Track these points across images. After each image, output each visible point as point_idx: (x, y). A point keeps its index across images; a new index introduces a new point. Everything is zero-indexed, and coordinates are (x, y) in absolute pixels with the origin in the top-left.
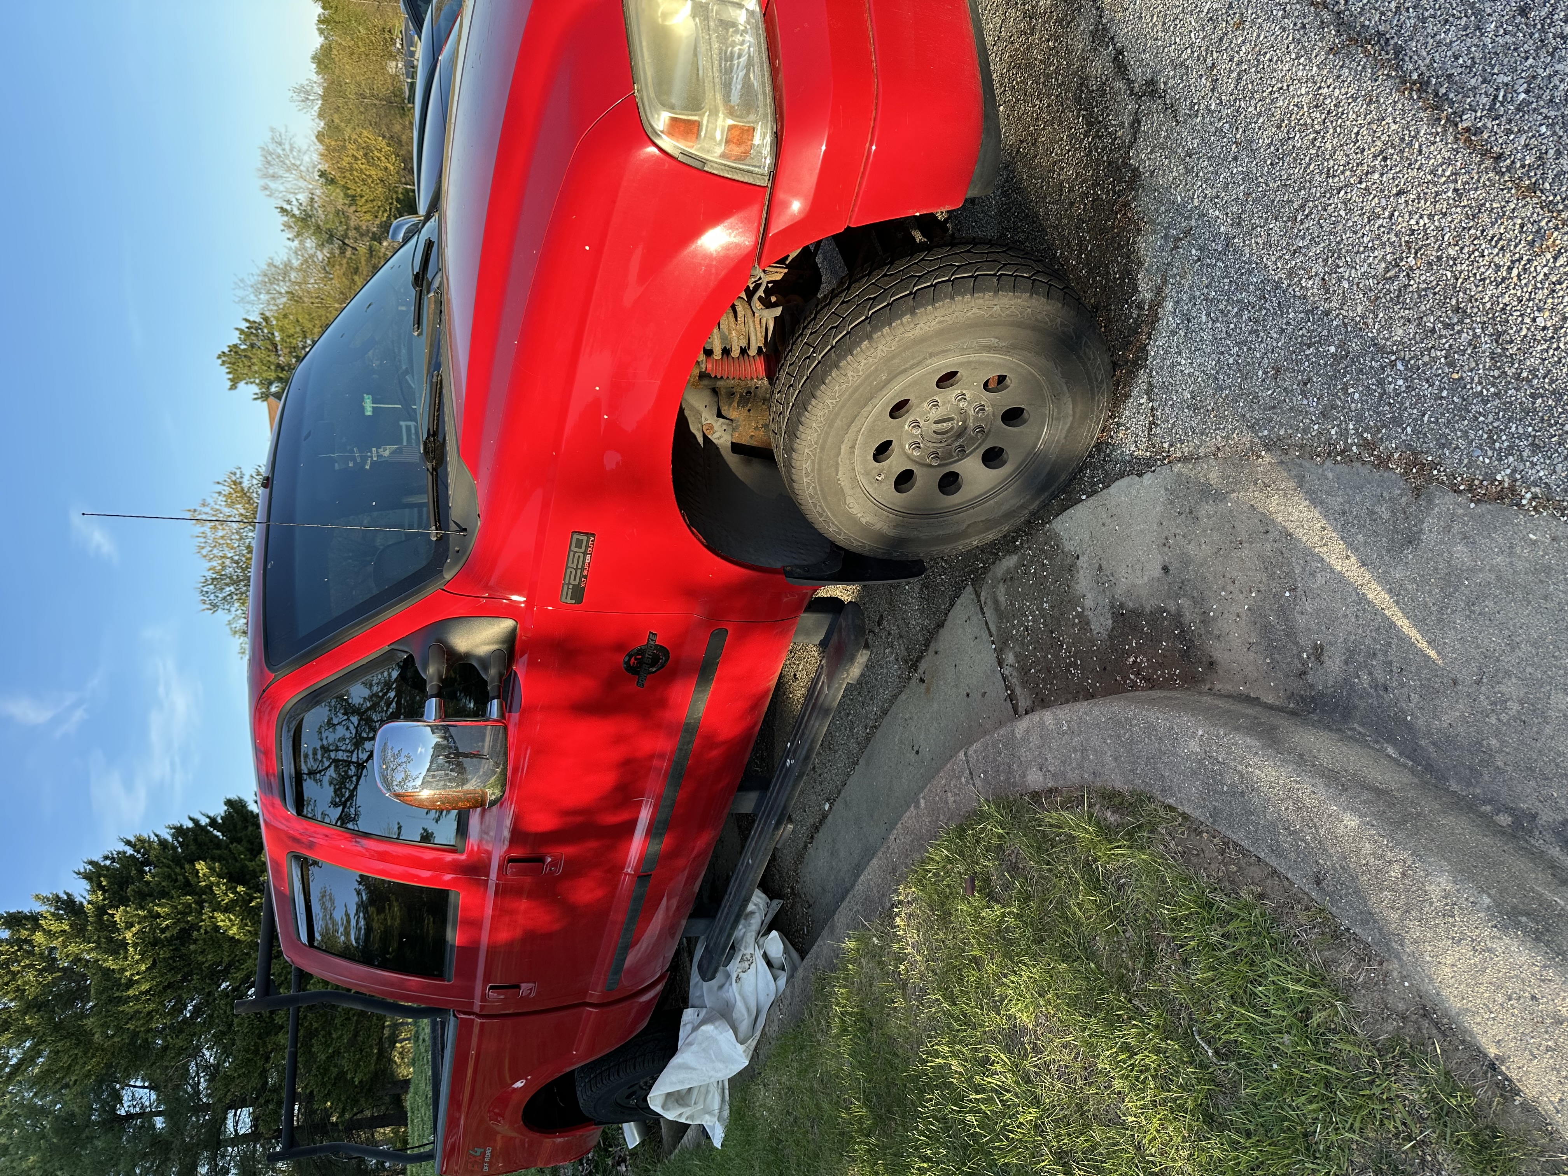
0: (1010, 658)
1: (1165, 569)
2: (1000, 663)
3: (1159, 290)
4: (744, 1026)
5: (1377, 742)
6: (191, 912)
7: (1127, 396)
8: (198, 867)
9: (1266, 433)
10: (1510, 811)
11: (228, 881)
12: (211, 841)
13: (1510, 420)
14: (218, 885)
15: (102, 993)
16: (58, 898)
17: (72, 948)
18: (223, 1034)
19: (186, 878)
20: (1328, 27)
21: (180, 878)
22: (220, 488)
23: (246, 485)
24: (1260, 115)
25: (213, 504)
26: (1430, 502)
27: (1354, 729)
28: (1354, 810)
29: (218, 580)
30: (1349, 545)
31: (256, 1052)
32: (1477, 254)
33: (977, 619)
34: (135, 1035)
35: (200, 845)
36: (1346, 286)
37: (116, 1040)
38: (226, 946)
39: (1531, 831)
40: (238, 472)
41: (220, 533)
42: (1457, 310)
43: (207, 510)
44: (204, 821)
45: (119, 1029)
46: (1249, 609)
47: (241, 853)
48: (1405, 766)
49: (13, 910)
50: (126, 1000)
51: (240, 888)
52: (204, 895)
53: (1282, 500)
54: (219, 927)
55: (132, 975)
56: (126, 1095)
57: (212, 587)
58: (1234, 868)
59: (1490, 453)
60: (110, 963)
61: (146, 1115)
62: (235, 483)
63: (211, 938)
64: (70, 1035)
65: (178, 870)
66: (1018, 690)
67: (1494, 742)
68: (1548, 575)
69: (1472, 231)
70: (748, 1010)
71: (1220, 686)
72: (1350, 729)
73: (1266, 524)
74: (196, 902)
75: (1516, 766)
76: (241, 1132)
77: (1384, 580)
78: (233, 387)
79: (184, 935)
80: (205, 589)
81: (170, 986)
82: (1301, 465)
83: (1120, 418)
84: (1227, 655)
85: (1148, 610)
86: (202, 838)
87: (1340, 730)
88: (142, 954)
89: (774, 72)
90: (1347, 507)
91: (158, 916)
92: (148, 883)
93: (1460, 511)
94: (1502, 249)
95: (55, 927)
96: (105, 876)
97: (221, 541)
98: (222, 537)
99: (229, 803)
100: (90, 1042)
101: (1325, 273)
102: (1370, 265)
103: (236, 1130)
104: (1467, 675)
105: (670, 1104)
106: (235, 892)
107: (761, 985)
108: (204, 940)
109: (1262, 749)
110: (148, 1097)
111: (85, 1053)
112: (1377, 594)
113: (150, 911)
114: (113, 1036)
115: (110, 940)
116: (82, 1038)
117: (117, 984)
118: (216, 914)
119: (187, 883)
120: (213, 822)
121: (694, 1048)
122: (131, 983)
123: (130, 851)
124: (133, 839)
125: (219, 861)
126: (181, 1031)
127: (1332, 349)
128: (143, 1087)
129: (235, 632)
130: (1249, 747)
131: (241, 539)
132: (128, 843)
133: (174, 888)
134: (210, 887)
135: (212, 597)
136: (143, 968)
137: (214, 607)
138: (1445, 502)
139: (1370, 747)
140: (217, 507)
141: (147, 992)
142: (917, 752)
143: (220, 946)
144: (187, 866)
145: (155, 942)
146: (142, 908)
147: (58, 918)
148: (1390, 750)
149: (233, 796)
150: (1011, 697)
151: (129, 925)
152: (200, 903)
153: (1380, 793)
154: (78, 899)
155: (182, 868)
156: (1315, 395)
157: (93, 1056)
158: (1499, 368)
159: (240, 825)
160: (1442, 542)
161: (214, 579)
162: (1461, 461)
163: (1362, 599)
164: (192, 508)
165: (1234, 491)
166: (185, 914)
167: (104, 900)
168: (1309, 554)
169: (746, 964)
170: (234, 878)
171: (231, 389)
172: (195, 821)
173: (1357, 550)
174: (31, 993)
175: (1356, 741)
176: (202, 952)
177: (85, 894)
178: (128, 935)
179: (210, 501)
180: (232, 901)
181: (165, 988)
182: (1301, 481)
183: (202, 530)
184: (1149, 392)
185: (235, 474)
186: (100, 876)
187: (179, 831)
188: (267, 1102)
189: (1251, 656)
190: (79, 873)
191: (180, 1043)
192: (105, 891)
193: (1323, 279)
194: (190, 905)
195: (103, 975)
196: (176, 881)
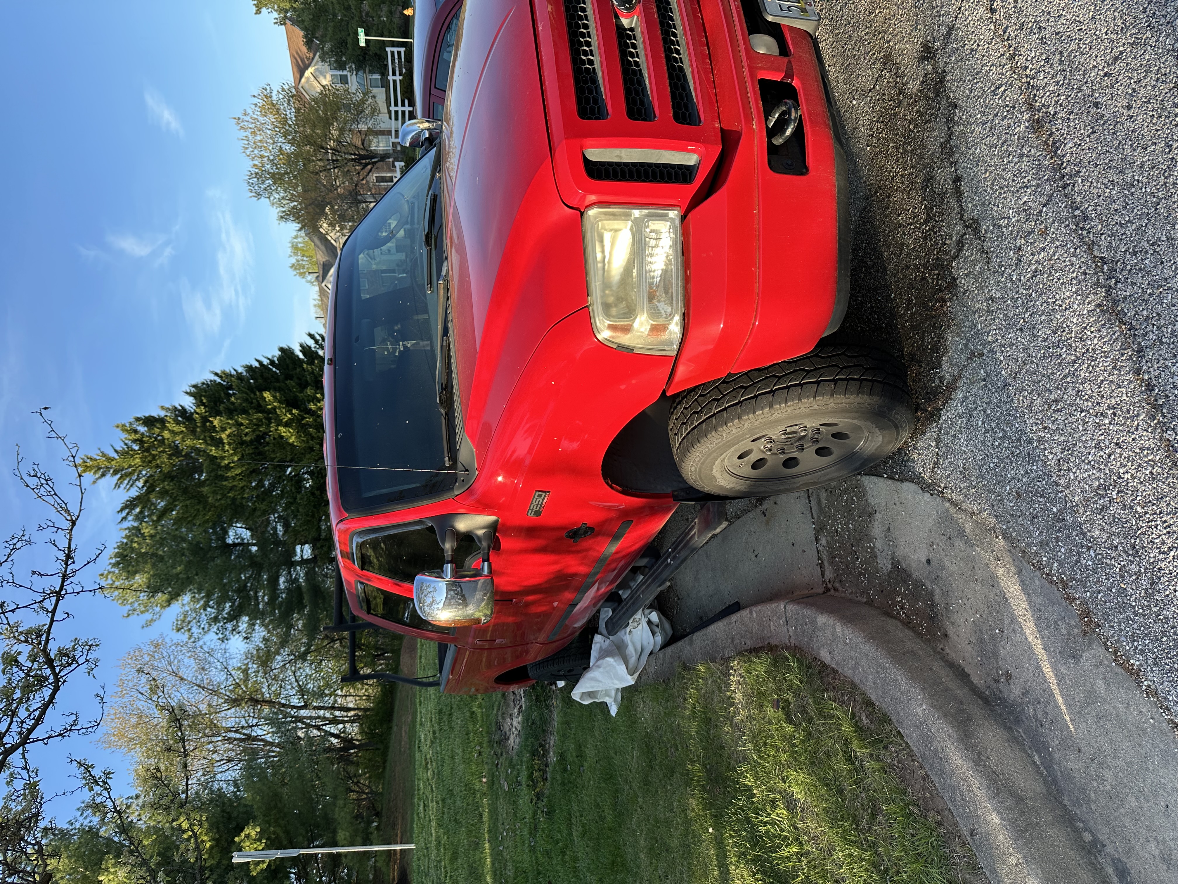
0: (823, 541)
1: (928, 561)
2: (817, 540)
3: (955, 379)
4: (633, 660)
5: (1030, 748)
6: (262, 424)
7: (924, 433)
8: (265, 395)
9: (1004, 527)
10: (1093, 835)
11: (287, 406)
12: (273, 376)
13: (1146, 635)
14: (280, 408)
15: (211, 472)
16: (175, 409)
17: (188, 442)
18: (291, 503)
19: (258, 401)
20: (1101, 288)
21: (254, 401)
22: (256, 101)
23: (274, 98)
24: (1043, 312)
25: (251, 113)
26: (1090, 644)
27: (1019, 732)
28: (1000, 814)
29: (259, 175)
30: (1039, 632)
31: (313, 516)
32: (1153, 523)
33: (805, 501)
34: (234, 499)
35: (265, 379)
36: (1072, 477)
37: (223, 502)
38: (288, 448)
39: (1100, 851)
40: (268, 88)
41: (259, 138)
42: (1133, 547)
43: (248, 118)
44: (266, 362)
45: (224, 496)
46: (974, 621)
47: (293, 387)
48: (1041, 774)
49: (147, 415)
50: (226, 479)
51: (294, 411)
52: (270, 415)
53: (1005, 574)
54: (282, 437)
55: (229, 463)
56: (231, 533)
57: (255, 180)
58: (928, 795)
59: (1130, 645)
60: (213, 452)
61: (244, 545)
62: (266, 96)
63: (278, 443)
64: (193, 497)
65: (252, 396)
66: (826, 564)
67: (1093, 795)
68: (1144, 734)
69: (1154, 507)
70: (636, 650)
71: (949, 651)
72: (1017, 731)
73: (993, 582)
74: (266, 418)
75: (1101, 815)
76: (305, 557)
77: (1054, 666)
78: (258, 12)
79: (260, 439)
80: (251, 181)
81: (254, 471)
82: (1021, 562)
83: (917, 443)
84: (955, 637)
85: (914, 576)
86: (266, 375)
87: (1010, 728)
88: (234, 449)
89: (686, 280)
90: (1043, 609)
91: (242, 424)
92: (233, 403)
93: (1106, 662)
94: (1169, 533)
95: (176, 429)
96: (204, 396)
97: (259, 144)
98: (260, 141)
99: (281, 349)
100: (207, 502)
101: (1061, 458)
102: (1089, 476)
103: (302, 556)
104: (1088, 752)
105: (585, 697)
106: (291, 414)
107: (644, 636)
108: (274, 444)
109: (957, 742)
110: (246, 534)
111: (204, 508)
112: (1047, 670)
113: (236, 421)
114: (220, 499)
115: (212, 438)
116: (201, 499)
117: (219, 466)
118: (280, 428)
119: (259, 405)
120: (272, 362)
121: (601, 670)
122: (228, 467)
123: (218, 380)
124: (219, 372)
125: (279, 392)
126: (264, 500)
127: (1055, 510)
128: (241, 527)
129: (273, 204)
130: (950, 736)
131: (274, 143)
132: (216, 374)
133: (251, 408)
134: (274, 408)
135: (256, 188)
136: (236, 459)
137: (258, 195)
138: (1098, 650)
139: (1025, 752)
140: (255, 116)
141: (240, 474)
142: (756, 556)
143: (284, 448)
144: (258, 393)
145: (242, 443)
146: (231, 419)
147: (178, 423)
148: (1036, 758)
149: (284, 346)
150: (821, 566)
151: (224, 430)
152: (269, 420)
153: (1019, 800)
154: (188, 408)
155: (255, 394)
156: (1038, 529)
157: (209, 510)
158: (1148, 601)
159: (291, 366)
160: (1091, 671)
161: (257, 174)
162: (1113, 636)
163: (1039, 667)
164: (237, 117)
165: (978, 546)
166: (258, 426)
167: (206, 412)
168: (1014, 619)
169: (636, 624)
170: (291, 403)
171: (256, 13)
172: (260, 363)
173: (1043, 638)
174: (166, 469)
175: (1018, 742)
176: (274, 451)
177: (192, 405)
178: (224, 436)
179: (249, 111)
180: (290, 419)
181: (251, 472)
182: (1019, 573)
183: (245, 134)
184: (938, 441)
185: (266, 90)
186: (201, 396)
187: (249, 368)
188: (322, 546)
189: (970, 648)
190: (187, 393)
191: (263, 507)
192: (205, 407)
193: (1059, 460)
194: (261, 420)
195: (211, 461)
196: (252, 403)
